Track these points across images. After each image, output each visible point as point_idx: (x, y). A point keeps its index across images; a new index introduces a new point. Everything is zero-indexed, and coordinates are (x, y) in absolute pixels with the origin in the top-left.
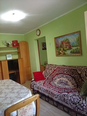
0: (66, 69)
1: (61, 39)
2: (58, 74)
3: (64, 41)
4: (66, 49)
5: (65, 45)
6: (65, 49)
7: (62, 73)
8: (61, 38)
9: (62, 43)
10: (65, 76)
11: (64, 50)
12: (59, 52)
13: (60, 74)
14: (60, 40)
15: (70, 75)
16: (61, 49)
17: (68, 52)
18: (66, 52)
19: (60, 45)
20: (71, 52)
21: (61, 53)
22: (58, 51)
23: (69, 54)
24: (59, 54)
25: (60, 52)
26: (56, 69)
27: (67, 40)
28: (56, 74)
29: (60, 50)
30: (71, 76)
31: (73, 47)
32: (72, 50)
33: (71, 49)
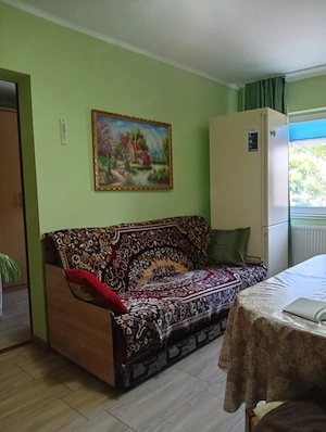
0: (152, 233)
1: (121, 126)
2: (135, 257)
3: (131, 137)
4: (136, 165)
5: (132, 150)
6: (131, 165)
7: (147, 249)
8: (120, 123)
9: (125, 140)
10: (158, 254)
11: (128, 168)
12: (109, 174)
13: (142, 251)
14: (117, 130)
15: (170, 246)
16: (119, 162)
17: (142, 178)
18: (134, 178)
19: (113, 148)
20: (149, 179)
21: (116, 180)
22: (106, 168)
23: (143, 184)
24: (109, 182)
25: (115, 173)
26: (119, 243)
27: (140, 136)
28: (131, 260)
29: (115, 167)
30: (174, 248)
31: (155, 163)
32: (152, 172)
33: (150, 168)
